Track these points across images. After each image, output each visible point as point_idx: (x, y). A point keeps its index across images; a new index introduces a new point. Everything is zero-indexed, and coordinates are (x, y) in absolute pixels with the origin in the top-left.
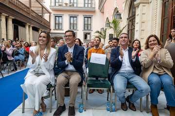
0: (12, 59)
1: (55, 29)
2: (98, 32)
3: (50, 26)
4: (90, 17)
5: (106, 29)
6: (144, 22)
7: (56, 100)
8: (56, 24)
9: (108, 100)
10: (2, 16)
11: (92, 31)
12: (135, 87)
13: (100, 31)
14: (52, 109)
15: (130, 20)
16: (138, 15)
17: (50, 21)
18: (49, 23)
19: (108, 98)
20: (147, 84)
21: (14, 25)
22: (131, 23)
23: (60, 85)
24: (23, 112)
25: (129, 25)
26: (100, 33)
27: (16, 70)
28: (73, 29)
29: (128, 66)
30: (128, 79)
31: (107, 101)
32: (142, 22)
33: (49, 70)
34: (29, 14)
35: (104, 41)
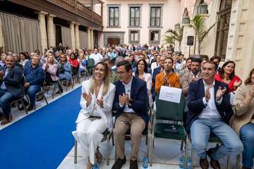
0: (57, 79)
1: (110, 26)
2: (171, 31)
3: (101, 22)
4: (160, 7)
5: (183, 27)
6: (244, 24)
7: (113, 145)
8: (110, 18)
9: (181, 149)
10: (41, 16)
11: (162, 27)
12: (220, 141)
13: (173, 29)
14: (109, 159)
15: (222, 16)
16: (235, 12)
17: (102, 14)
18: (101, 17)
19: (182, 147)
20: (239, 138)
21: (56, 26)
22: (222, 20)
23: (119, 135)
24: (76, 163)
25: (219, 23)
26: (175, 33)
27: (62, 91)
28: (135, 25)
29: (213, 110)
30: (211, 129)
31: (180, 151)
32: (241, 24)
33: (106, 113)
34: (74, 7)
35: (180, 45)
